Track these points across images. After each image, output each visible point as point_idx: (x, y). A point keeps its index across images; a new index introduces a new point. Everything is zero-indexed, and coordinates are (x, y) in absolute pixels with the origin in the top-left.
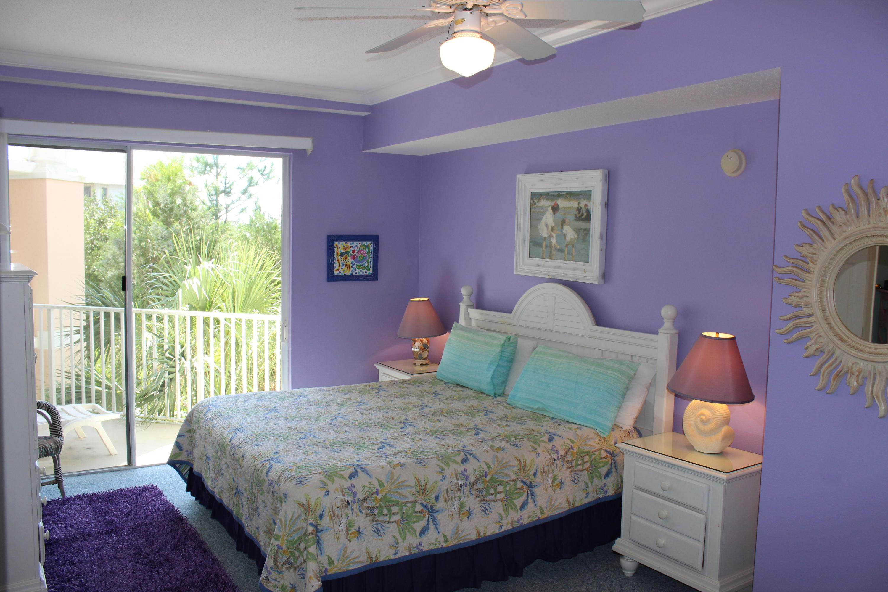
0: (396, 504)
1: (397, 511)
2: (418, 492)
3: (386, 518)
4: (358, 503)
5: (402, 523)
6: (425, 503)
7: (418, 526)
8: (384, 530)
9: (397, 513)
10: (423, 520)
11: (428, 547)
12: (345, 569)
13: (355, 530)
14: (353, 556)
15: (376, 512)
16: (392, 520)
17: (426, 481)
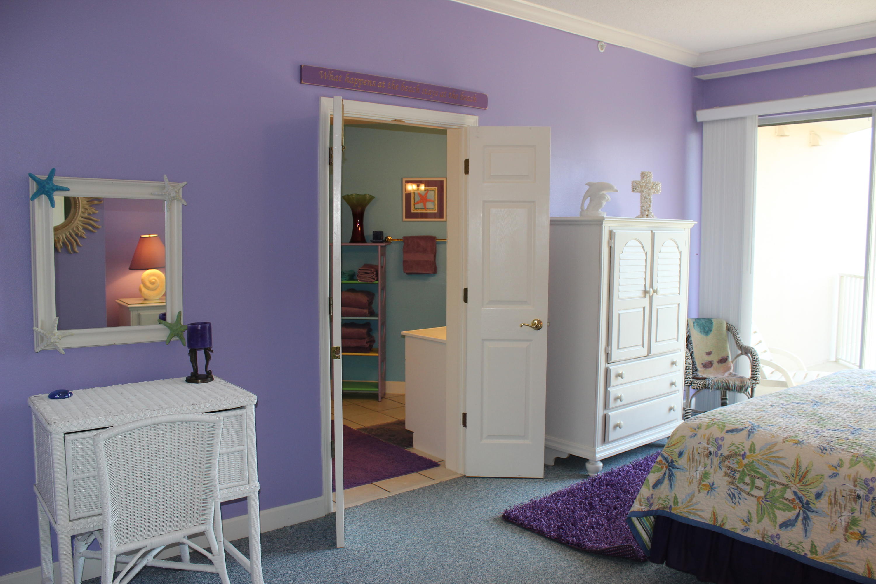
0: (763, 477)
1: (762, 487)
2: (793, 476)
3: (747, 488)
4: (720, 457)
5: (763, 502)
6: (800, 494)
7: (782, 516)
8: (740, 499)
9: (761, 489)
10: (790, 511)
11: (787, 545)
12: (686, 515)
13: (708, 484)
14: (696, 507)
15: (737, 475)
16: (753, 493)
17: (808, 469)
